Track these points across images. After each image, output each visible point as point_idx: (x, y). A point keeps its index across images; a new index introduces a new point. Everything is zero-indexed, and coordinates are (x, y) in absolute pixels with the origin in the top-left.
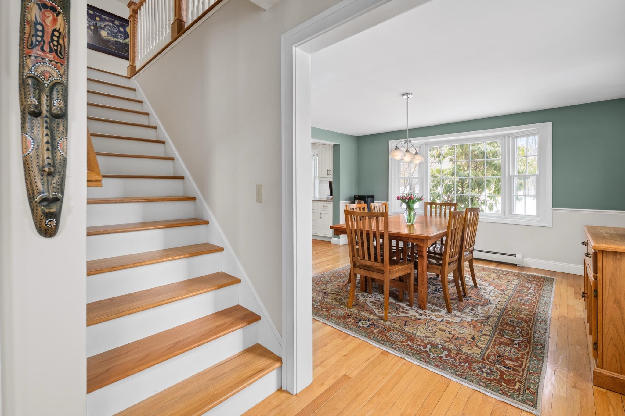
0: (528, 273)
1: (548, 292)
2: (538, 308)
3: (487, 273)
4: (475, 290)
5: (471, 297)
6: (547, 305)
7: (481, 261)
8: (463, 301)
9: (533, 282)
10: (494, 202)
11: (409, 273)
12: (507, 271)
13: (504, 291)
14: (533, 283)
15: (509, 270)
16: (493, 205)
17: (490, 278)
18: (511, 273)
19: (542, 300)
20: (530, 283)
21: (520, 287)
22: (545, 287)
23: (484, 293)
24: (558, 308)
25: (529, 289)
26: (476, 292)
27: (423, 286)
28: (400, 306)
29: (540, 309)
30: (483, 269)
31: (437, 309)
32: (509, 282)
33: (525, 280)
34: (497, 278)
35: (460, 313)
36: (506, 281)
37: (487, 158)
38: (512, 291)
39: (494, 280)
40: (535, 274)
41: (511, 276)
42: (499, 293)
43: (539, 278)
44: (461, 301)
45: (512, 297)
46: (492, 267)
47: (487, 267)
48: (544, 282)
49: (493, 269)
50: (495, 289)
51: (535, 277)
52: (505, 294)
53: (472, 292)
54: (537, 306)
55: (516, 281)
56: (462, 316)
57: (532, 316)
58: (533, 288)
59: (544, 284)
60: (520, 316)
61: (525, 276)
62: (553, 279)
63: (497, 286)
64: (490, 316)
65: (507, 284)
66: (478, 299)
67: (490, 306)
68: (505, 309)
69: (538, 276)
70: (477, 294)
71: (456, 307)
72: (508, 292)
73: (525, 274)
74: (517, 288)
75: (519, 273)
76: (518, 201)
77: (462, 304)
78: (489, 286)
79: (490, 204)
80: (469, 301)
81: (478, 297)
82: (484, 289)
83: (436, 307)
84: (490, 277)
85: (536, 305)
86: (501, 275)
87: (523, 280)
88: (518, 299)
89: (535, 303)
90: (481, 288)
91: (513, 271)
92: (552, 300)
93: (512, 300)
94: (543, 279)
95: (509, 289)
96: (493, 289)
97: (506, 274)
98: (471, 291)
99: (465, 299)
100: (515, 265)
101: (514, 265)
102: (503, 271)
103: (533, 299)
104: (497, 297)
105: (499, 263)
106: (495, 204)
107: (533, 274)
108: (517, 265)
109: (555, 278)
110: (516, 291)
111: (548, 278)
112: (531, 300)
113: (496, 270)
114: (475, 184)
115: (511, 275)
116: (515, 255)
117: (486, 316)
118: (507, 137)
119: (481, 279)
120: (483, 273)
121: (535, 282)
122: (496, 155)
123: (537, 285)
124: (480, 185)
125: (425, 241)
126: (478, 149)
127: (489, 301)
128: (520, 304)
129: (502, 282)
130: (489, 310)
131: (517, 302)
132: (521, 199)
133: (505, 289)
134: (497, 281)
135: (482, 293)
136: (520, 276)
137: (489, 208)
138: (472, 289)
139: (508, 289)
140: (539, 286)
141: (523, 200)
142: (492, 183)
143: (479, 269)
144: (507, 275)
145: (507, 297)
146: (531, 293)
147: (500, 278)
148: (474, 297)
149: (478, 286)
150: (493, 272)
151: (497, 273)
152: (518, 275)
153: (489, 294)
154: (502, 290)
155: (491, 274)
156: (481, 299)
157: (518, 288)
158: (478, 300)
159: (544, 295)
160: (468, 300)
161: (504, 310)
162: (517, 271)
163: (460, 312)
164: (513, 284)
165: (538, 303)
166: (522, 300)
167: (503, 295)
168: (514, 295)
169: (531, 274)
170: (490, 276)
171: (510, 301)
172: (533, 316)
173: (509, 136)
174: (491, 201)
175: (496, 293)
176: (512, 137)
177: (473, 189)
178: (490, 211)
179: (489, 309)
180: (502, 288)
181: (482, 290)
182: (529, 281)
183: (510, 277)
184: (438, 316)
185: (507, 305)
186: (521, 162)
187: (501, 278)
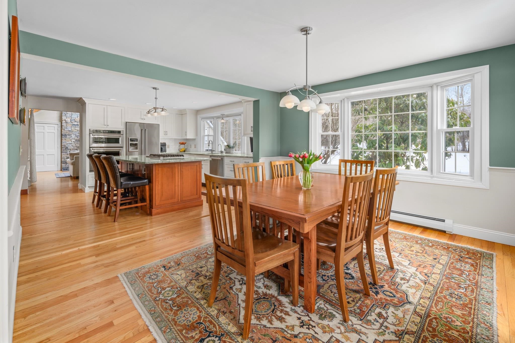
0: (460, 245)
1: (488, 278)
2: (477, 315)
3: (408, 243)
4: (390, 273)
5: (382, 287)
6: (489, 307)
7: (404, 225)
8: (369, 296)
9: (466, 260)
10: (421, 158)
11: (292, 260)
12: (434, 241)
13: (428, 277)
14: (467, 263)
15: (437, 240)
16: (419, 162)
17: (411, 253)
18: (438, 244)
19: (481, 297)
20: (463, 261)
21: (449, 269)
22: (484, 269)
23: (402, 279)
24: (506, 312)
25: (462, 273)
26: (390, 277)
27: (309, 280)
28: (281, 304)
29: (479, 316)
30: (405, 238)
31: (330, 313)
32: (435, 259)
33: (457, 257)
34: (421, 251)
35: (360, 322)
36: (431, 258)
37: (413, 110)
38: (439, 277)
39: (417, 255)
40: (469, 246)
41: (438, 249)
42: (421, 280)
43: (474, 254)
44: (367, 295)
45: (438, 288)
46: (416, 233)
47: (410, 234)
48: (481, 261)
49: (417, 237)
50: (417, 273)
51: (468, 252)
52: (429, 283)
53: (387, 277)
54: (474, 309)
55: (444, 259)
56: (363, 330)
57: (468, 333)
58: (467, 271)
59: (481, 265)
60: (450, 333)
61: (456, 249)
62: (493, 254)
63: (420, 266)
64: (404, 331)
65: (433, 263)
66: (392, 291)
67: (407, 306)
68: (428, 316)
69: (473, 250)
70: (393, 283)
71: (358, 308)
72: (435, 279)
73: (456, 246)
74: (445, 270)
75: (448, 244)
76: (447, 158)
77: (368, 302)
78: (409, 267)
79: (417, 160)
80: (379, 296)
81: (393, 287)
82: (403, 272)
83: (329, 307)
84: (412, 251)
85: (473, 307)
86: (426, 248)
87: (454, 257)
88: (448, 293)
89: (471, 300)
90: (398, 269)
91: (441, 241)
92: (495, 296)
93: (439, 294)
94: (479, 255)
95: (435, 272)
96: (415, 272)
97: (433, 245)
98: (385, 275)
99: (374, 290)
100: (445, 232)
101: (442, 232)
102: (429, 240)
103: (469, 293)
104: (417, 287)
105: (425, 229)
106: (421, 160)
107: (465, 246)
108: (446, 232)
109: (495, 254)
110: (444, 277)
111: (486, 253)
112: (466, 295)
113: (421, 239)
114: (400, 139)
115: (438, 247)
116: (443, 221)
117: (398, 330)
118: (435, 87)
119: (400, 253)
120: (405, 243)
121: (470, 261)
122: (422, 107)
123: (472, 265)
124: (405, 140)
125: (301, 223)
126: (404, 102)
127: (407, 296)
128: (450, 304)
129: (427, 260)
130: (404, 317)
131: (445, 300)
132: (451, 155)
133: (430, 273)
134: (421, 258)
135: (398, 280)
136: (450, 249)
137: (415, 165)
138: (387, 272)
139: (433, 273)
140: (475, 266)
141: (453, 157)
142: (419, 138)
143: (400, 236)
144: (433, 247)
145: (432, 287)
146: (465, 282)
147: (424, 252)
148: (386, 287)
149: (395, 267)
150: (417, 242)
151: (421, 244)
152: (447, 248)
153: (408, 281)
154: (426, 275)
155: (414, 245)
156: (397, 292)
157: (448, 271)
158: (391, 295)
159: (483, 286)
160: (377, 293)
161: (427, 318)
162: (446, 242)
163: (361, 320)
164: (441, 264)
165: (477, 303)
166: (453, 295)
167: (427, 285)
168: (441, 285)
169: (463, 246)
170: (412, 249)
171: (436, 298)
172: (470, 334)
173: (437, 86)
174: (418, 158)
175: (418, 281)
176: (441, 87)
177: (397, 145)
178: (417, 168)
179: (404, 313)
180: (425, 271)
181: (400, 273)
182: (461, 259)
183: (437, 251)
184: (327, 329)
185: (432, 306)
186: (450, 115)
187: (426, 253)
